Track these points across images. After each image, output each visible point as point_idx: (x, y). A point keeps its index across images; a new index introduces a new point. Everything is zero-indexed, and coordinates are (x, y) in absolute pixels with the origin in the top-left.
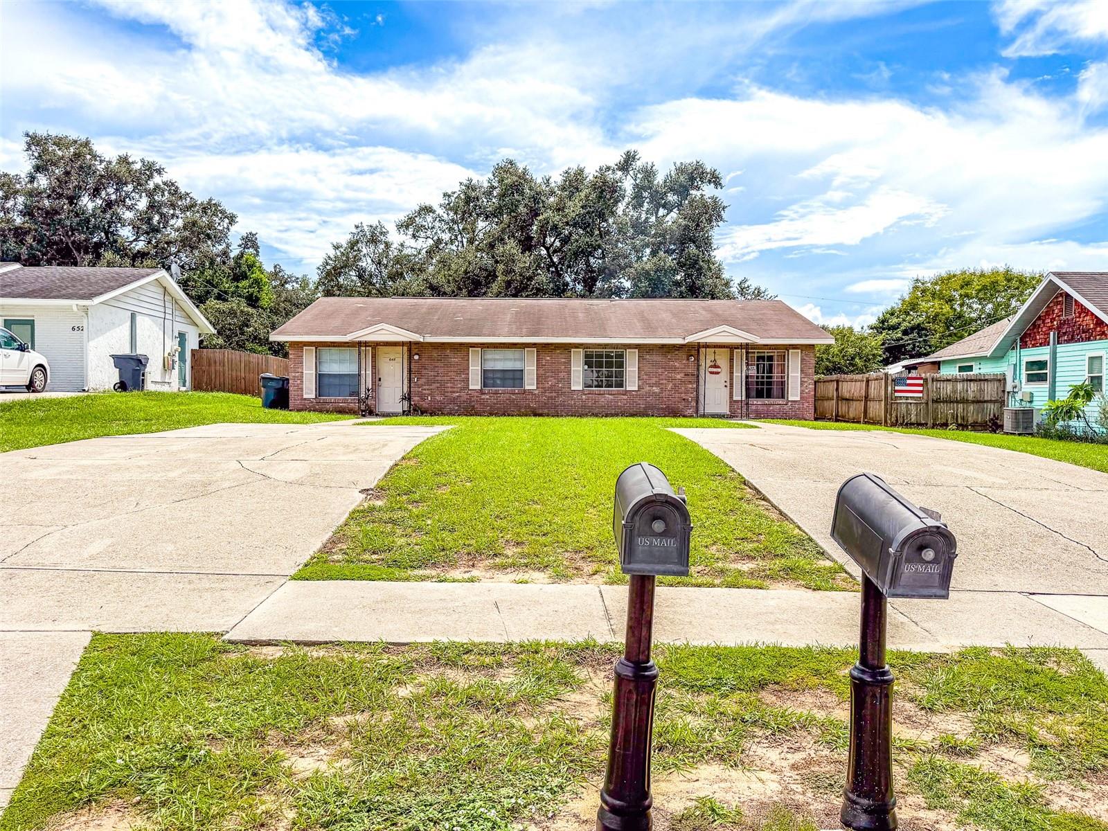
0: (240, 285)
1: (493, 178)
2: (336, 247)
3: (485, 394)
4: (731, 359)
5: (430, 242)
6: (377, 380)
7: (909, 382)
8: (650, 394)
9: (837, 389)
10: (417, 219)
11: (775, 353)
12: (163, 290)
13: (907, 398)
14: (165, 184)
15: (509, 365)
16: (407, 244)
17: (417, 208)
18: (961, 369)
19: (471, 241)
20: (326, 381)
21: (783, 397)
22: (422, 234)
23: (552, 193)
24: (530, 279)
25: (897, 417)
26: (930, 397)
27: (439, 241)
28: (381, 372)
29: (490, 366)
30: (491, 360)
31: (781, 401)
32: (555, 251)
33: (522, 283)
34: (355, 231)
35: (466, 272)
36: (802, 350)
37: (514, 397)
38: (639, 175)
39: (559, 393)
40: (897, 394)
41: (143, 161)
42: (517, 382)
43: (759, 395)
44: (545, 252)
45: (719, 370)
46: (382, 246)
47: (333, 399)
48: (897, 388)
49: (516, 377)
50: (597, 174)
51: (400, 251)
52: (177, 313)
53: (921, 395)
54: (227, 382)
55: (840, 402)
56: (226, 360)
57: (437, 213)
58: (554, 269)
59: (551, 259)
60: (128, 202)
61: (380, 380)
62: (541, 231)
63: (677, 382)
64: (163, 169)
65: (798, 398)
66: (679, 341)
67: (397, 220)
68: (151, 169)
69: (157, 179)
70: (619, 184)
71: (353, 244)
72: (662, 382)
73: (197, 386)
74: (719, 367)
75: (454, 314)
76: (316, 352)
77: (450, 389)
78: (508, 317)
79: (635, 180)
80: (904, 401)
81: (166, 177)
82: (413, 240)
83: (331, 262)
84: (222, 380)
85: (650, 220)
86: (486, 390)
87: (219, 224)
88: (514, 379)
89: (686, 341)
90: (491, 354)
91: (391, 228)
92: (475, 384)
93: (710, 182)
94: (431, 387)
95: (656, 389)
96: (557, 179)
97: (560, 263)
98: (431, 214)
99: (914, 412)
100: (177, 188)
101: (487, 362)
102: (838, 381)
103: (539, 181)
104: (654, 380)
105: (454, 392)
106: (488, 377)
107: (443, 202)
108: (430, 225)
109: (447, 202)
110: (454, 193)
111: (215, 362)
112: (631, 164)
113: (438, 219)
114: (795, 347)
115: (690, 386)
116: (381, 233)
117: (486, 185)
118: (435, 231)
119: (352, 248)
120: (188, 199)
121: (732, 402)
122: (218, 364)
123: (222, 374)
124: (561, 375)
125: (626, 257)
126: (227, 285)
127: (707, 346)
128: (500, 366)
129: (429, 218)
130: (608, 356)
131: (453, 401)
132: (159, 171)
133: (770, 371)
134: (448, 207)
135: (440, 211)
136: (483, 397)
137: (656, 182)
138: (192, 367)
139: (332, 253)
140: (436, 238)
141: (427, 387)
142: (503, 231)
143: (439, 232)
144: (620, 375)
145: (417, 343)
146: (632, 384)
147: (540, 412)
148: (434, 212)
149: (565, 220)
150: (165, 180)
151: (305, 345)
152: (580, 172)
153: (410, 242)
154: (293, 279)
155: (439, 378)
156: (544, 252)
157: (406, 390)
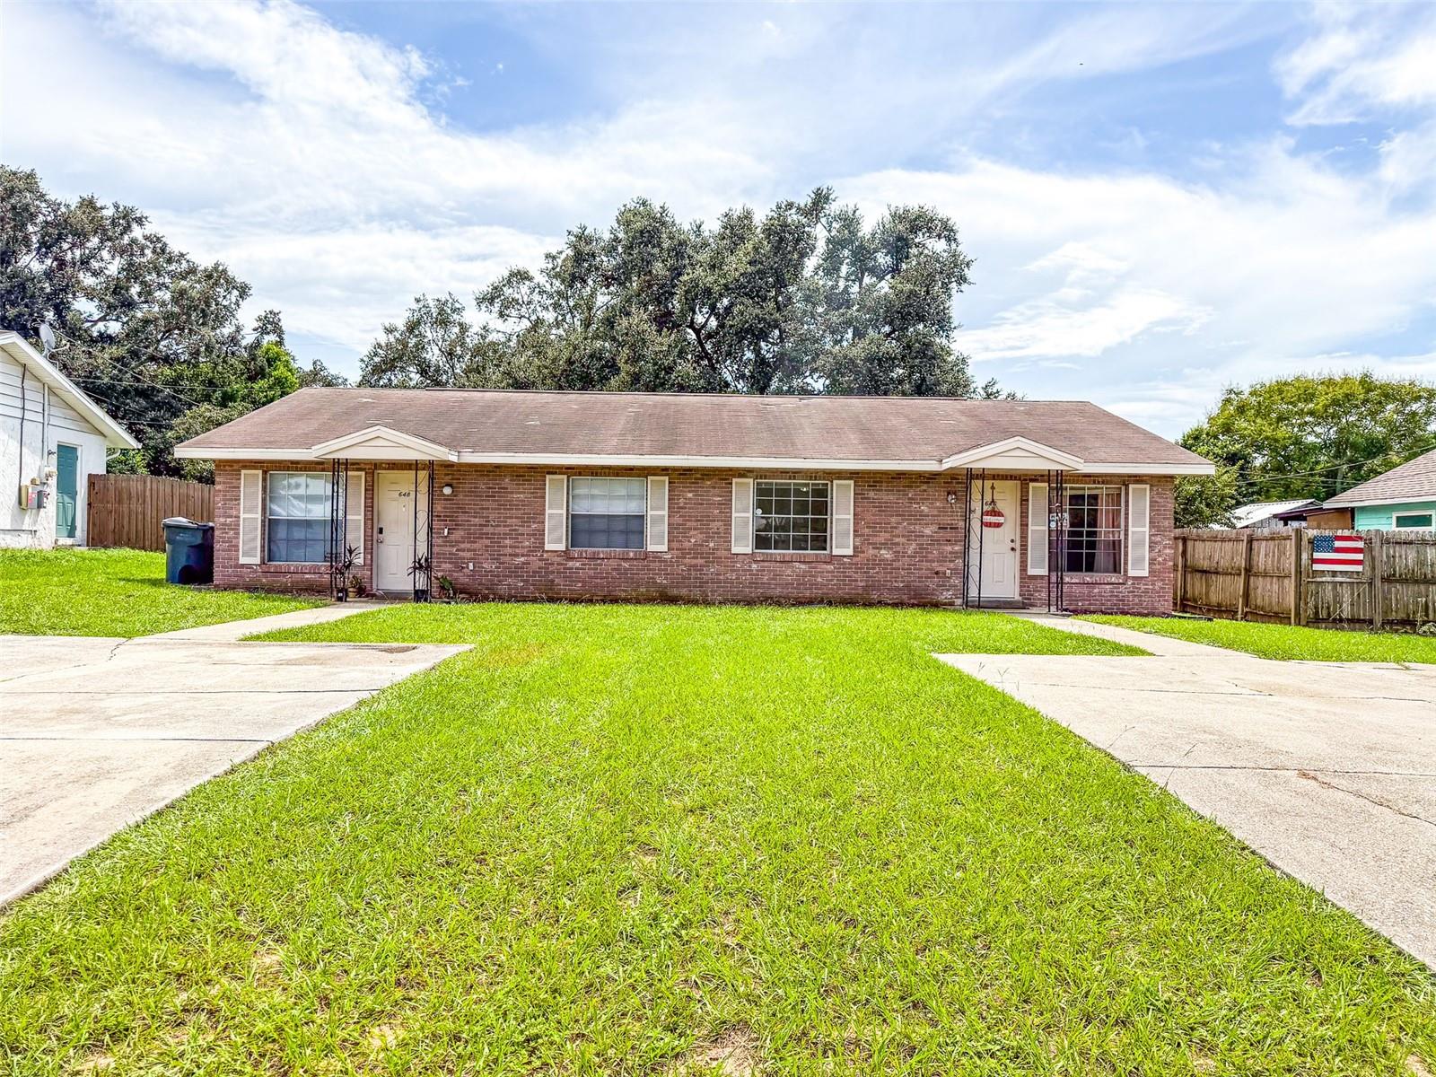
0: (256, 386)
1: (617, 225)
2: (389, 331)
3: (573, 559)
4: (1024, 501)
5: (526, 324)
6: (374, 532)
7: (1338, 544)
8: (876, 562)
9: (1184, 553)
10: (505, 289)
11: (1102, 491)
12: (20, 370)
13: (1334, 573)
14: (146, 238)
15: (619, 508)
16: (491, 326)
17: (506, 274)
18: (1401, 522)
19: (587, 324)
20: (281, 533)
21: (1116, 569)
22: (514, 313)
23: (705, 245)
24: (669, 370)
25: (1316, 608)
26: (1378, 573)
27: (538, 323)
28: (384, 516)
29: (582, 508)
30: (586, 497)
31: (1113, 578)
32: (709, 336)
33: (657, 377)
34: (415, 306)
35: (570, 362)
36: (1151, 486)
37: (626, 565)
38: (834, 225)
39: (711, 558)
40: (1317, 567)
41: (116, 207)
42: (633, 538)
43: (1075, 565)
44: (694, 336)
45: (1001, 520)
46: (456, 330)
47: (293, 565)
48: (1317, 555)
49: (633, 527)
50: (773, 213)
51: (484, 337)
52: (54, 411)
53: (1359, 568)
54: (148, 531)
55: (1189, 577)
56: (148, 493)
57: (536, 281)
58: (706, 362)
59: (703, 349)
60: (95, 264)
61: (381, 531)
62: (687, 299)
63: (924, 541)
64: (146, 218)
65: (1145, 573)
66: (931, 466)
67: (477, 291)
68: (127, 218)
69: (137, 232)
70: (807, 229)
71: (412, 327)
72: (897, 540)
73: (97, 538)
74: (999, 514)
75: (527, 415)
76: (264, 480)
77: (509, 550)
78: (621, 423)
79: (830, 231)
80: (1329, 579)
81: (150, 229)
82: (501, 321)
83: (381, 352)
84: (140, 527)
85: (852, 290)
86: (576, 551)
87: (225, 297)
88: (626, 532)
89: (945, 466)
90: (584, 487)
91: (468, 302)
92: (555, 541)
93: (939, 236)
94: (475, 546)
95: (886, 554)
96: (713, 226)
97: (716, 352)
98: (527, 283)
99: (1347, 599)
100: (165, 244)
101: (577, 501)
102: (1185, 540)
103: (686, 227)
104: (883, 537)
105: (516, 555)
106: (580, 529)
107: (544, 267)
108: (526, 299)
109: (550, 266)
110: (561, 252)
111: (130, 498)
112: (823, 208)
113: (537, 290)
114: (1138, 479)
115: (949, 548)
116: (454, 310)
117: (607, 236)
118: (532, 307)
119: (410, 333)
120: (184, 262)
121: (1025, 578)
122: (134, 500)
123: (140, 517)
124: (714, 525)
125: (816, 341)
126: (237, 386)
127: (983, 475)
128: (600, 508)
129: (524, 289)
130: (798, 492)
131: (515, 571)
132: (140, 221)
133: (1093, 523)
134: (553, 274)
135: (541, 279)
136: (570, 564)
137: (860, 234)
138: (89, 504)
139: (383, 339)
140: (534, 318)
141: (468, 546)
142: (629, 301)
143: (539, 309)
144: (821, 527)
145: (448, 466)
146: (842, 543)
147: (675, 592)
148: (530, 279)
149: (723, 281)
150: (147, 233)
151: (245, 467)
152: (747, 216)
153: (495, 323)
154: (340, 381)
155: (490, 530)
156: (692, 335)
157: (422, 550)
